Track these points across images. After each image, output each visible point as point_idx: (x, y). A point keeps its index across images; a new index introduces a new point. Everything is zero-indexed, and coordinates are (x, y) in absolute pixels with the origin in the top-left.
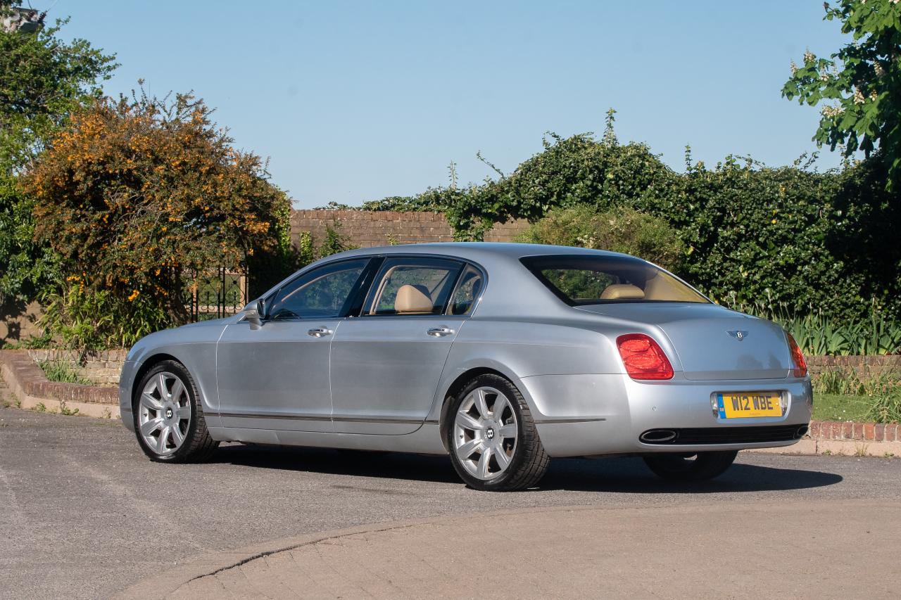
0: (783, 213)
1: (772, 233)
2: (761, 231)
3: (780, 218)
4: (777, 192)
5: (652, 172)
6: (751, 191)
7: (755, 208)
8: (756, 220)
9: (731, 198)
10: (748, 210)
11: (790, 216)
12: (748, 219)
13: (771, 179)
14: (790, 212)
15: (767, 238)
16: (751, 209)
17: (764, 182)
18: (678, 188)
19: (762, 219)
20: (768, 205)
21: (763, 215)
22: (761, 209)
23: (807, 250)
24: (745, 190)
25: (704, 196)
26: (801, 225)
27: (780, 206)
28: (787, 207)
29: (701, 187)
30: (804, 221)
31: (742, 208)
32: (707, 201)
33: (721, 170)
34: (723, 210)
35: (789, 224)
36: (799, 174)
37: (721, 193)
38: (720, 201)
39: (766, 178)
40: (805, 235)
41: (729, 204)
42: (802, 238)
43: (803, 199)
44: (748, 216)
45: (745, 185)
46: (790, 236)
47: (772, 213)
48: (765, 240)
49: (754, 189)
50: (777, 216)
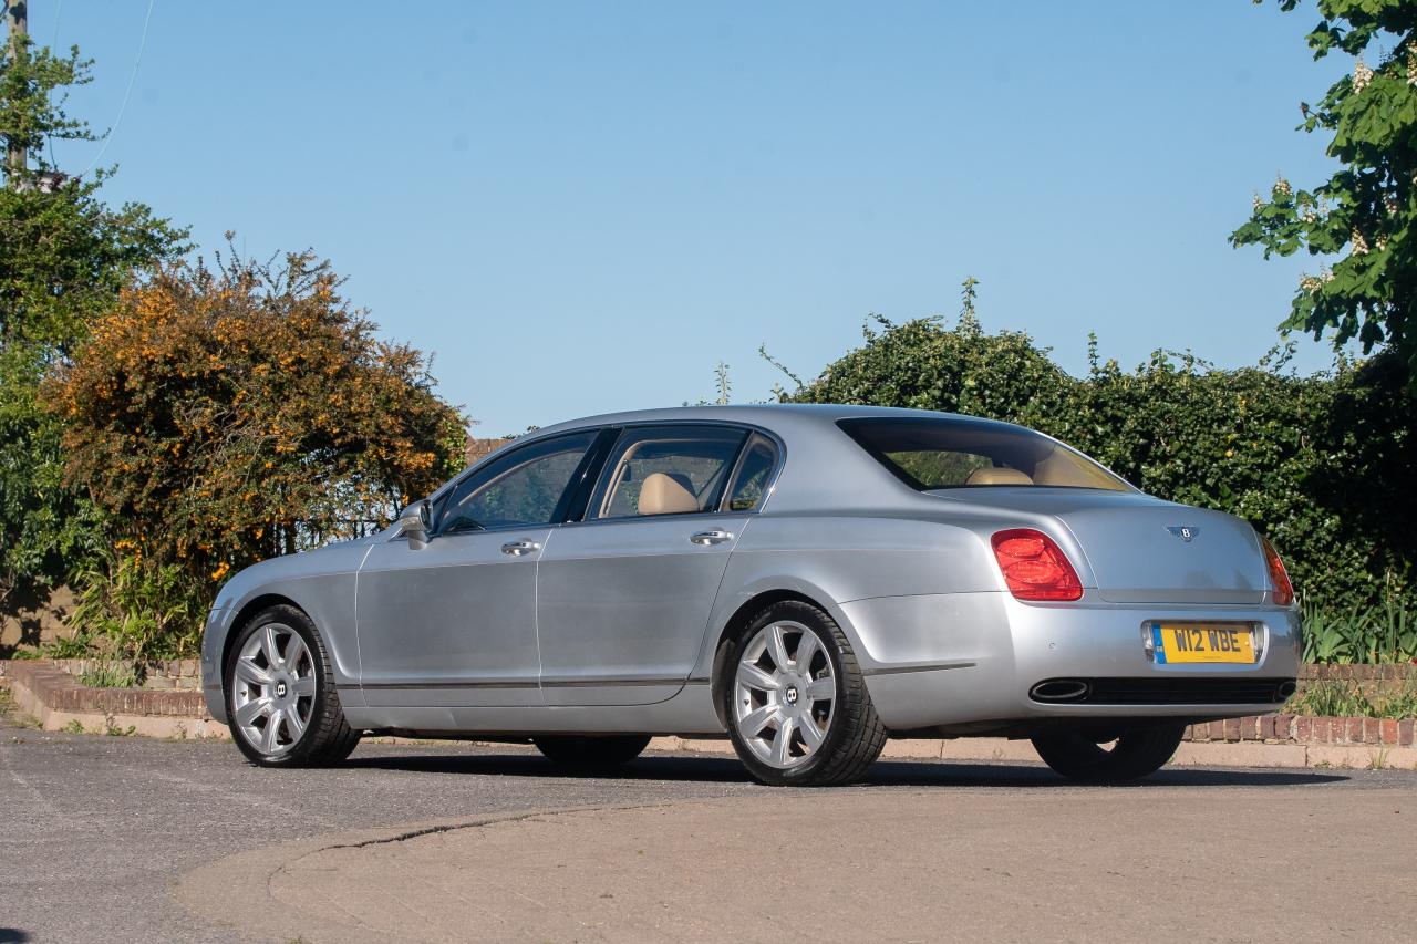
0: (1244, 439)
1: (1226, 471)
2: (1210, 468)
3: (1239, 448)
4: (1234, 407)
5: (1036, 375)
6: (1192, 405)
7: (1199, 432)
8: (1201, 451)
9: (1161, 416)
10: (1188, 435)
11: (1255, 445)
12: (1188, 450)
13: (1223, 388)
14: (1255, 438)
15: (1219, 480)
16: (1192, 434)
17: (1212, 391)
18: (1077, 400)
19: (1210, 449)
20: (1219, 427)
21: (1212, 442)
22: (1210, 433)
23: (1283, 498)
24: (1183, 405)
25: (1120, 414)
26: (1271, 460)
27: (1239, 428)
28: (1249, 430)
29: (1114, 400)
30: (1277, 453)
31: (1178, 433)
32: (1123, 421)
33: (1145, 373)
34: (1148, 435)
35: (1253, 456)
36: (1267, 378)
37: (1145, 408)
38: (1144, 422)
39: (1216, 386)
40: (1278, 474)
41: (1158, 425)
42: (1275, 480)
43: (1274, 417)
44: (1188, 445)
45: (1184, 396)
46: (1255, 476)
47: (1226, 440)
48: (1216, 483)
49: (1197, 402)
50: (1234, 444)
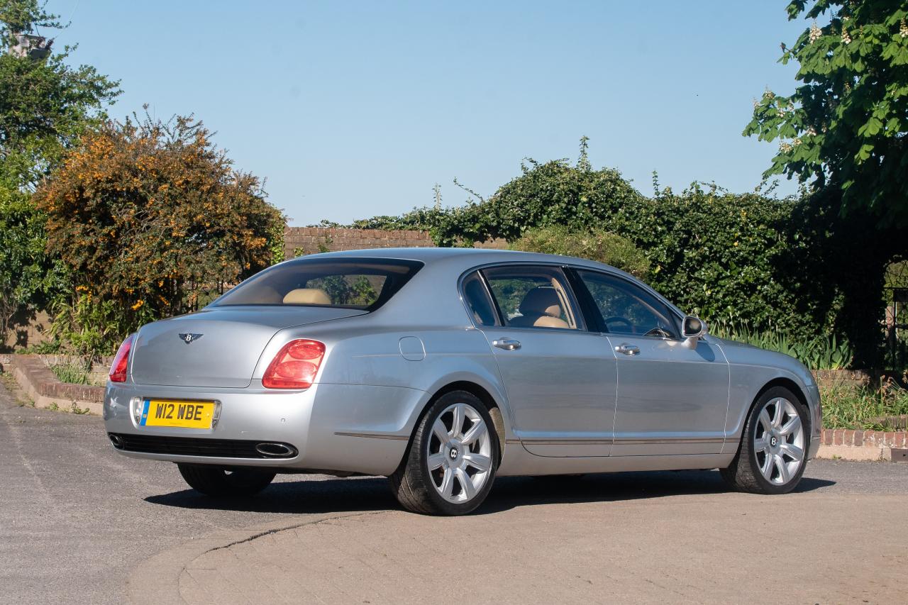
0: (744, 236)
1: (733, 254)
2: (724, 252)
3: (741, 241)
4: (739, 217)
5: (623, 196)
6: (715, 215)
7: (718, 231)
8: (719, 243)
9: (696, 221)
10: (712, 233)
11: (751, 239)
12: (711, 241)
13: (733, 204)
14: (751, 235)
15: (729, 260)
16: (714, 232)
17: (727, 206)
18: (647, 211)
19: (724, 241)
20: (730, 228)
21: (726, 237)
22: (725, 232)
23: (767, 270)
24: (710, 214)
25: (671, 219)
26: (761, 248)
27: (742, 229)
28: (748, 230)
29: (669, 211)
30: (764, 244)
31: (706, 231)
32: (673, 224)
33: (687, 195)
34: (689, 233)
35: (750, 246)
36: (759, 200)
37: (686, 216)
38: (686, 225)
39: (729, 203)
40: (764, 257)
41: (694, 227)
42: (762, 260)
43: (763, 223)
44: (712, 238)
45: (710, 209)
46: (751, 258)
47: (733, 236)
48: (728, 260)
49: (717, 213)
50: (739, 239)
